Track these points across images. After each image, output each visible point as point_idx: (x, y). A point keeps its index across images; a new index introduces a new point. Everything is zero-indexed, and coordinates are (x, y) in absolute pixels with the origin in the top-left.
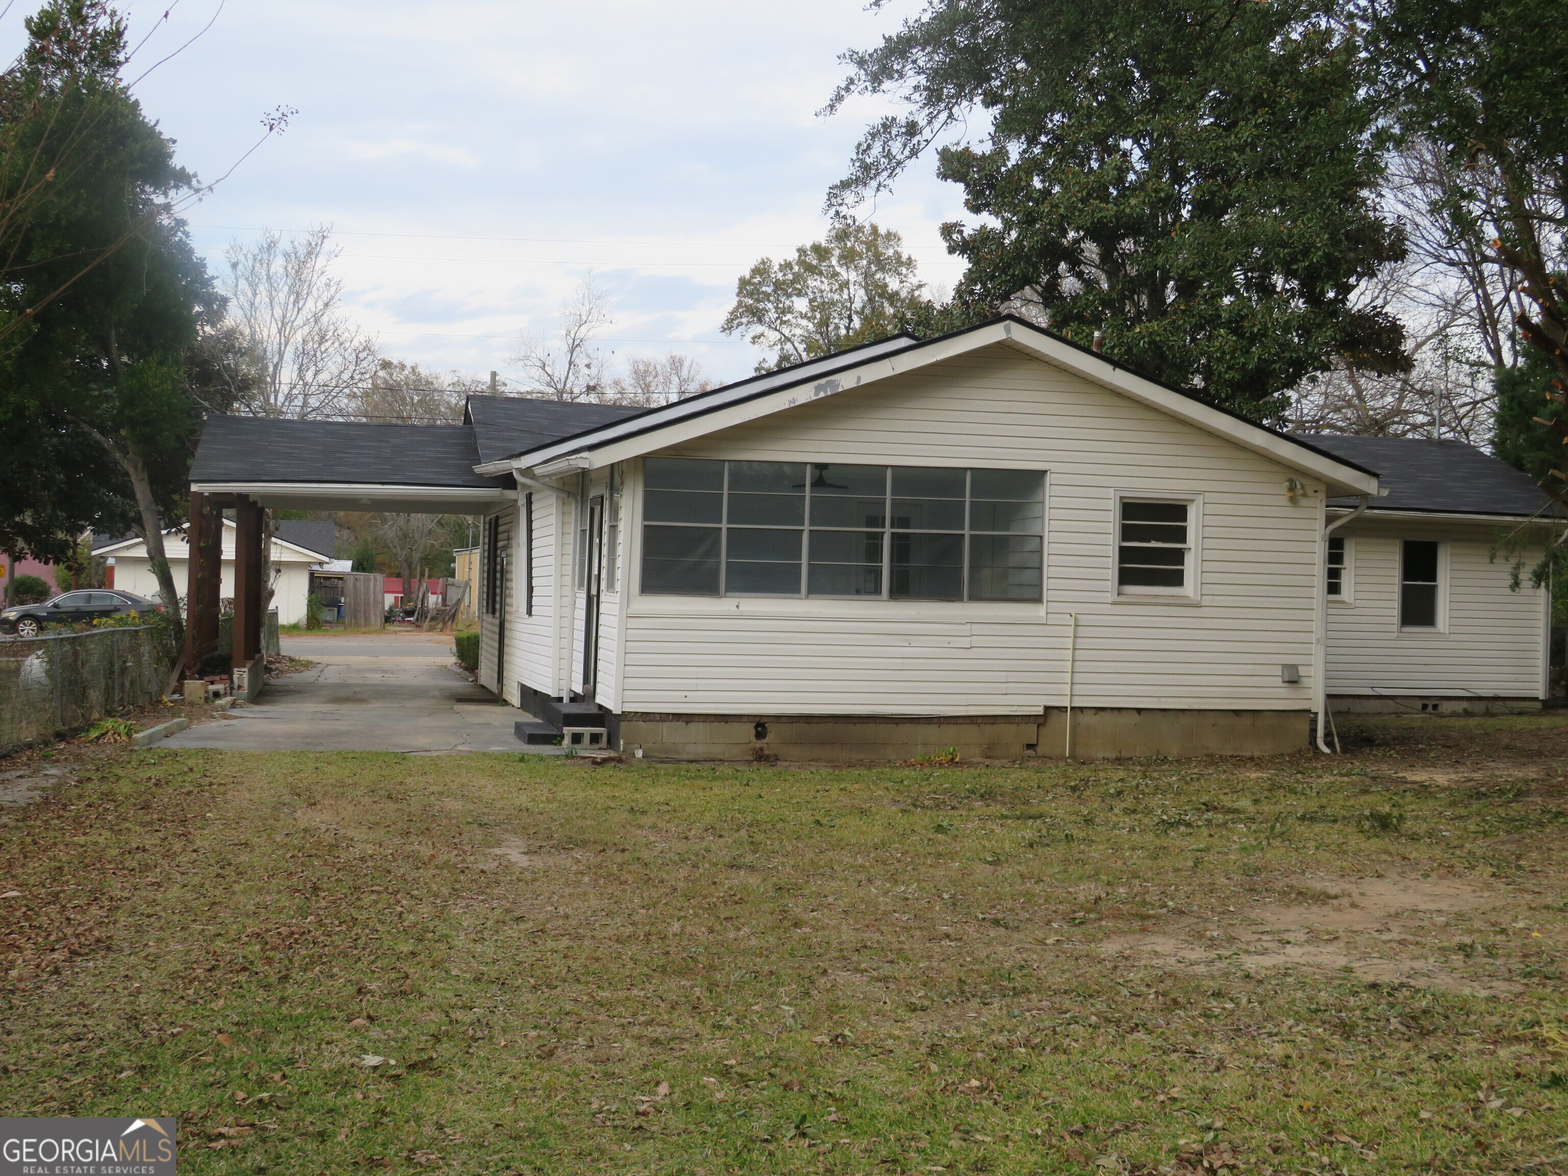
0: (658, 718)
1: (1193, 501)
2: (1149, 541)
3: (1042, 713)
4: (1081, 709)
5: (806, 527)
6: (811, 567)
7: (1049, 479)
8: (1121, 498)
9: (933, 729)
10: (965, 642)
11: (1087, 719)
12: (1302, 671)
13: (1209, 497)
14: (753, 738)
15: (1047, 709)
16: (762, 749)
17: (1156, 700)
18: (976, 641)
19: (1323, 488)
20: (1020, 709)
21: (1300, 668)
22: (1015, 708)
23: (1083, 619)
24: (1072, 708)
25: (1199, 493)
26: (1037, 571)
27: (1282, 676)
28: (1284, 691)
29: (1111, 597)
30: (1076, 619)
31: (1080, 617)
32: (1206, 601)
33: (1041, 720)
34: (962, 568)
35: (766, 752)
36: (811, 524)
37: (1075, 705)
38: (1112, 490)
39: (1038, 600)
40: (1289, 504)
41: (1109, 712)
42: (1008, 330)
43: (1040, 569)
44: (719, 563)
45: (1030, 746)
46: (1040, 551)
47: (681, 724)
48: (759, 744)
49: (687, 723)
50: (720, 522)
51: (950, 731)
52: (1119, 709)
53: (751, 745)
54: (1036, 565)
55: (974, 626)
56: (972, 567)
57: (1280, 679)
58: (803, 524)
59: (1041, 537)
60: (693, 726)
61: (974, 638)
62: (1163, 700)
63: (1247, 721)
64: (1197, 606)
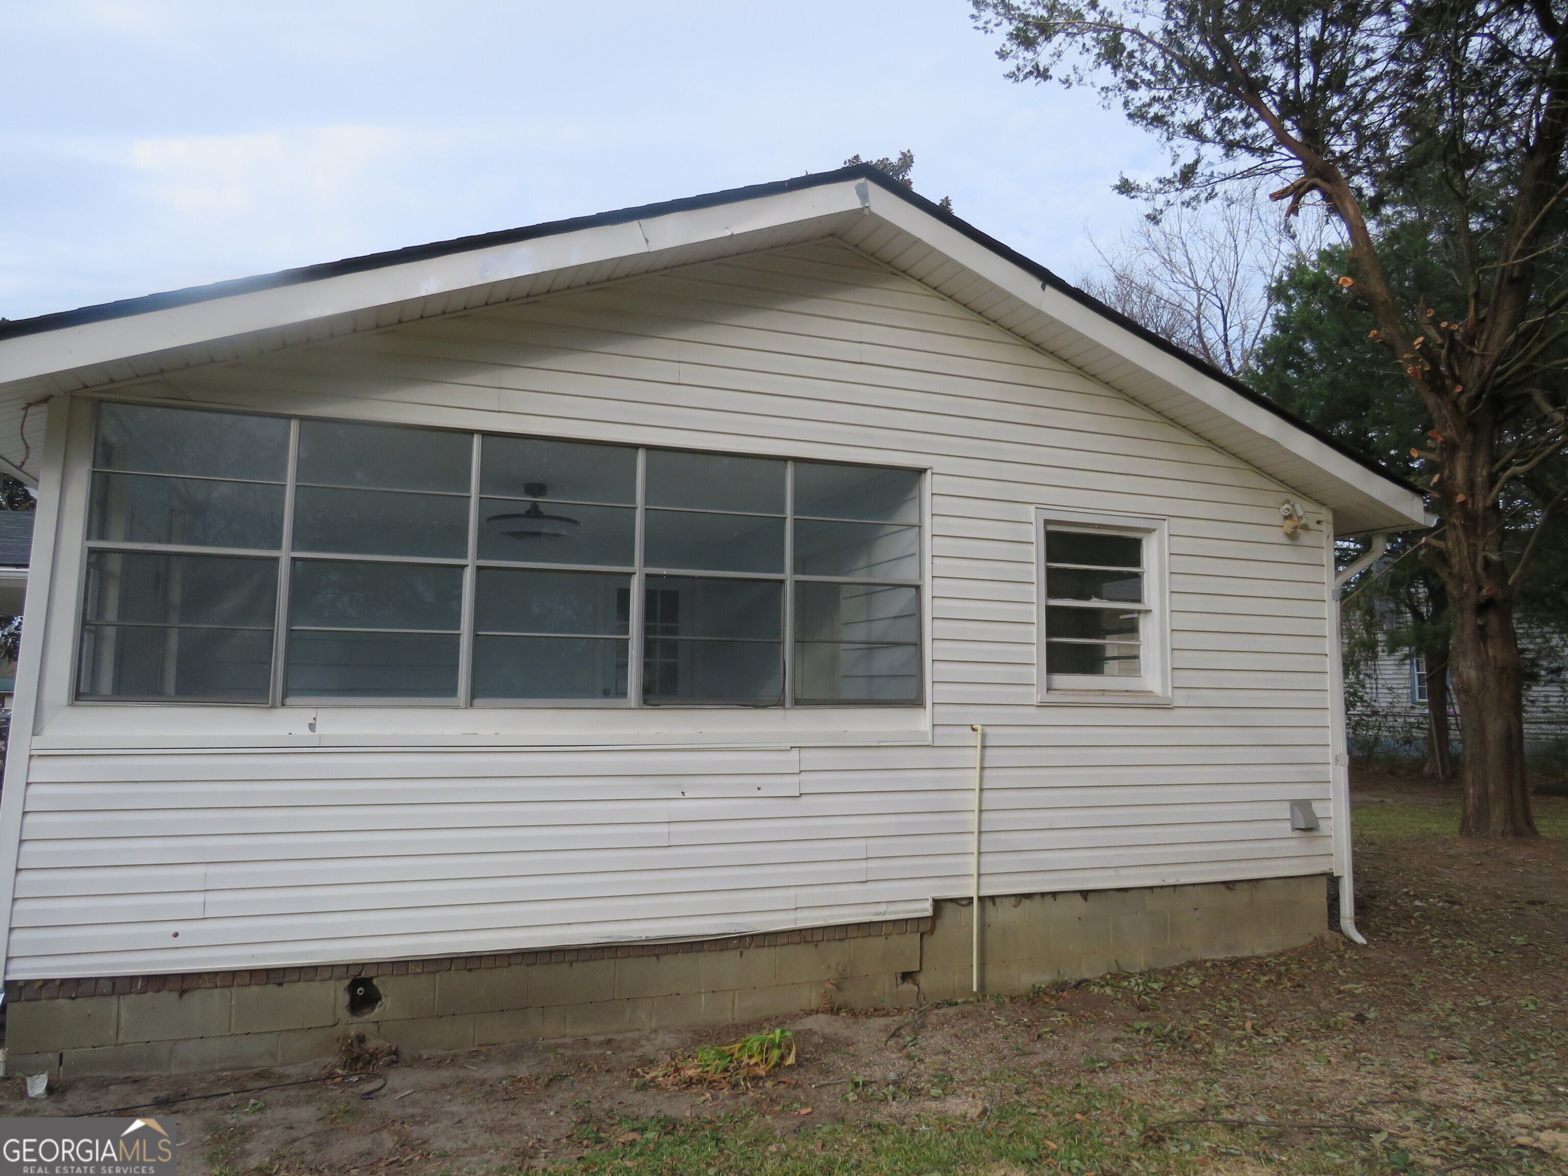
0: (106, 988)
1: (1150, 531)
2: (1087, 598)
3: (929, 913)
4: (993, 898)
5: (471, 562)
6: (478, 640)
7: (928, 484)
8: (1047, 522)
9: (730, 958)
10: (790, 785)
11: (1001, 915)
12: (1318, 809)
13: (1180, 526)
14: (344, 1014)
15: (938, 903)
16: (361, 1039)
17: (1112, 873)
18: (810, 782)
19: (1326, 515)
20: (892, 908)
21: (1315, 806)
22: (882, 908)
23: (995, 736)
24: (981, 899)
25: (1163, 518)
26: (913, 648)
27: (1292, 820)
28: (1296, 845)
29: (1036, 695)
30: (984, 736)
31: (989, 730)
32: (1180, 698)
33: (926, 927)
34: (781, 643)
35: (372, 1044)
36: (480, 555)
37: (985, 892)
38: (1032, 508)
39: (917, 702)
40: (1285, 540)
41: (1038, 899)
42: (864, 196)
43: (918, 645)
44: (270, 635)
45: (906, 976)
46: (916, 615)
47: (168, 997)
48: (355, 1026)
49: (182, 993)
50: (277, 546)
51: (763, 957)
52: (1054, 894)
53: (340, 1028)
54: (911, 638)
55: (805, 754)
56: (798, 641)
57: (1288, 825)
58: (465, 556)
59: (918, 588)
60: (195, 999)
61: (804, 776)
62: (1123, 872)
63: (1241, 897)
64: (1166, 707)
